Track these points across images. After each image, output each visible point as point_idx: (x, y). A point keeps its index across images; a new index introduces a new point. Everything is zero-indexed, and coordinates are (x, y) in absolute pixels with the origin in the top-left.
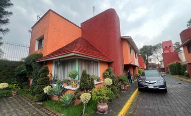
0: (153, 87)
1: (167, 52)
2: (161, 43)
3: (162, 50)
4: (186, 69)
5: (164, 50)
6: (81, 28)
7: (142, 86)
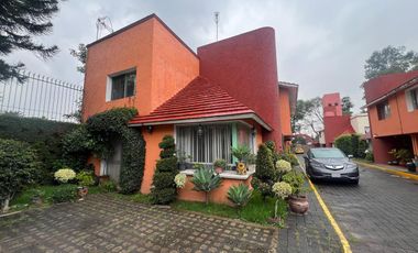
0: (339, 176)
1: (330, 114)
2: (321, 97)
3: (321, 109)
4: (367, 147)
5: (325, 111)
6: (198, 57)
7: (320, 174)
